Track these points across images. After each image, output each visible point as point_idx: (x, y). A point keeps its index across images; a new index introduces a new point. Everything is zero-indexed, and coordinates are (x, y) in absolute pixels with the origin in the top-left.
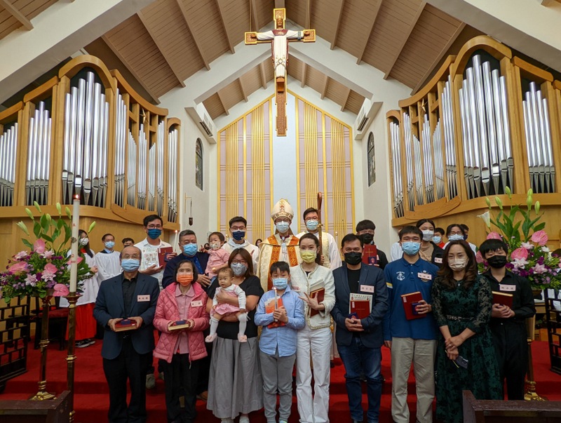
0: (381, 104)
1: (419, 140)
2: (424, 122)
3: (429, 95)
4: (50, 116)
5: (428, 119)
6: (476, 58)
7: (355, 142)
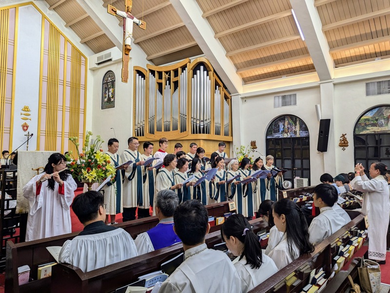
1: (162, 93)
2: (166, 85)
3: (172, 71)
5: (170, 84)
6: (202, 67)
7: (89, 71)
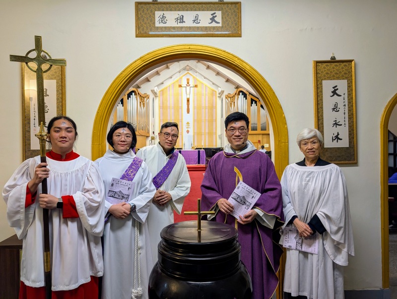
0: (224, 91)
4: (123, 106)
6: (241, 93)
7: (217, 98)
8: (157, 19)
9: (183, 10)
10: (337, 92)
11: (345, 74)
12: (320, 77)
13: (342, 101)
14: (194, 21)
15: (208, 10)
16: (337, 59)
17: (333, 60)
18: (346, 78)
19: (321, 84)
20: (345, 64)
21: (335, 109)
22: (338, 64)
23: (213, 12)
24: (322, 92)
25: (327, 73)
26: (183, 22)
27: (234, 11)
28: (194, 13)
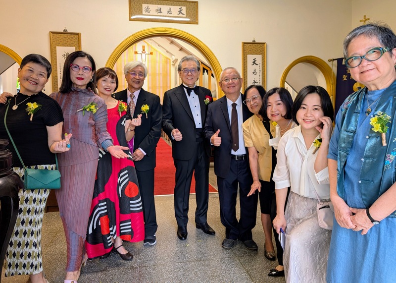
0: (177, 59)
8: (144, 9)
9: (161, 5)
10: (256, 62)
11: (261, 51)
12: (246, 53)
13: (258, 68)
14: (168, 12)
15: (177, 5)
16: (256, 42)
17: (254, 43)
18: (261, 54)
19: (246, 57)
20: (261, 45)
21: (254, 73)
22: (256, 45)
23: (180, 7)
24: (247, 62)
25: (250, 51)
26: (161, 12)
27: (194, 8)
28: (168, 7)
